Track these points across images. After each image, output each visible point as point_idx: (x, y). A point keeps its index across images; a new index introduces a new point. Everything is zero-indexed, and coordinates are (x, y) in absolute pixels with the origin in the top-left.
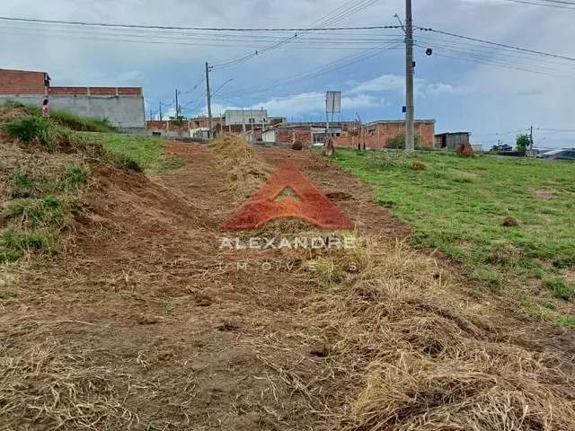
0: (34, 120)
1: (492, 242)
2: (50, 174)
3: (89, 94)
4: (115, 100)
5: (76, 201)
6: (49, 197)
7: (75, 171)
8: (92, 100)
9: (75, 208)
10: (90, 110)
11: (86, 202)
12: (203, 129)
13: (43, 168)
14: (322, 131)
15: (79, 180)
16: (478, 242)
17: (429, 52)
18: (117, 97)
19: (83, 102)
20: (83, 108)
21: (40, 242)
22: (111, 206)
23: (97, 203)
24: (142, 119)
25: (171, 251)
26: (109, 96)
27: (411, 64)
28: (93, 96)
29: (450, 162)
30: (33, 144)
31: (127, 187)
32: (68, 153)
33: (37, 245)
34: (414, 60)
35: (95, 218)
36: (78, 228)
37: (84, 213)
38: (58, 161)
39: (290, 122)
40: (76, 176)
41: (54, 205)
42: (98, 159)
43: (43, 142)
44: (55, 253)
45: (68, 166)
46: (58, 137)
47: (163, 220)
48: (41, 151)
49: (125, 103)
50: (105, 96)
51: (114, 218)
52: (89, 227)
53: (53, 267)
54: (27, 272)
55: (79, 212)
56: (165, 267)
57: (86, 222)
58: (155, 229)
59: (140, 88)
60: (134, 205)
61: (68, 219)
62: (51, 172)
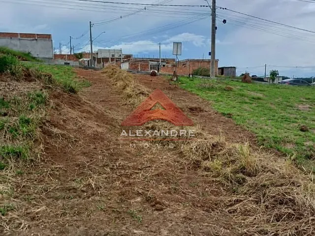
0: (5, 57)
1: (305, 143)
2: (20, 98)
3: (19, 37)
4: (35, 41)
5: (41, 118)
6: (22, 115)
7: (38, 96)
8: (21, 41)
9: (42, 124)
10: (20, 47)
11: (48, 118)
12: (85, 59)
13: (14, 93)
14: (155, 63)
15: (42, 102)
16: (297, 143)
17: (225, 21)
18: (36, 40)
19: (15, 42)
20: (15, 45)
21: (20, 152)
22: (64, 121)
23: (55, 119)
24: (51, 53)
25: (112, 155)
26: (32, 39)
27: (214, 28)
28: (21, 38)
29: (242, 86)
30: (5, 75)
31: (72, 106)
32: (30, 81)
33: (18, 155)
34: (216, 26)
35: (55, 130)
36: (45, 139)
37: (48, 127)
38: (24, 87)
39: (136, 57)
40: (39, 99)
41: (27, 122)
42: (50, 86)
43: (13, 74)
44: (32, 161)
45: (32, 92)
46: (23, 70)
47: (100, 130)
48: (12, 80)
49: (41, 43)
50: (29, 39)
51: (68, 130)
52: (52, 138)
53: (32, 173)
54: (14, 179)
55: (44, 127)
56: (111, 169)
57: (49, 134)
58: (96, 138)
59: (50, 35)
60: (80, 120)
61: (38, 133)
62: (21, 96)
